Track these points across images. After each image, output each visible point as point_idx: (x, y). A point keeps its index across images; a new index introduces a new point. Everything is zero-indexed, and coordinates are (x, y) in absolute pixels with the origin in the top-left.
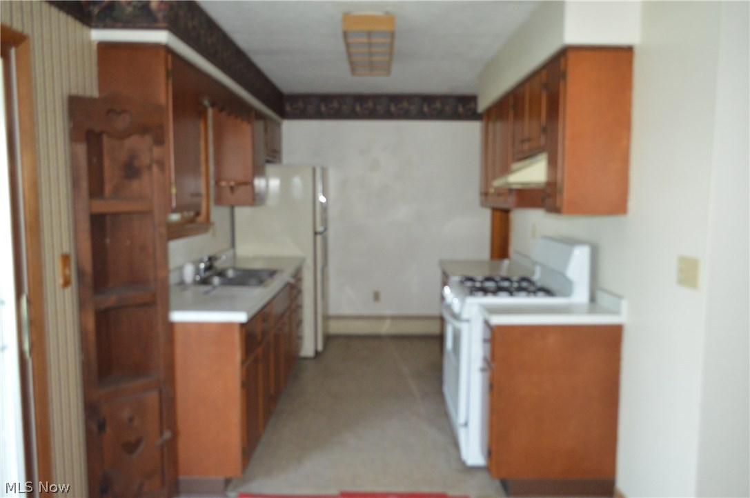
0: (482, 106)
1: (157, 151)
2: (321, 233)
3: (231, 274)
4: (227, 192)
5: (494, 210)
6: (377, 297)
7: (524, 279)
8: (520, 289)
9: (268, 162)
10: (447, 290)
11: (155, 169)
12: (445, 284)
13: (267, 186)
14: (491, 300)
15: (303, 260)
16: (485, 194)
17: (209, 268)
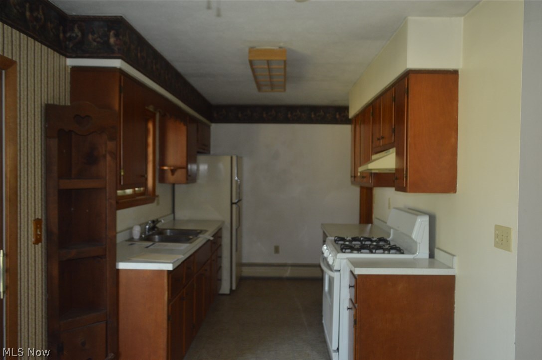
0: (352, 113)
1: (111, 145)
2: (236, 204)
3: (168, 233)
4: (169, 174)
5: (362, 188)
6: (277, 250)
7: (381, 240)
8: (378, 247)
9: (199, 152)
10: (325, 247)
11: (108, 158)
12: (324, 242)
13: (198, 169)
14: (355, 256)
15: (223, 222)
16: (354, 176)
17: (152, 228)
